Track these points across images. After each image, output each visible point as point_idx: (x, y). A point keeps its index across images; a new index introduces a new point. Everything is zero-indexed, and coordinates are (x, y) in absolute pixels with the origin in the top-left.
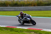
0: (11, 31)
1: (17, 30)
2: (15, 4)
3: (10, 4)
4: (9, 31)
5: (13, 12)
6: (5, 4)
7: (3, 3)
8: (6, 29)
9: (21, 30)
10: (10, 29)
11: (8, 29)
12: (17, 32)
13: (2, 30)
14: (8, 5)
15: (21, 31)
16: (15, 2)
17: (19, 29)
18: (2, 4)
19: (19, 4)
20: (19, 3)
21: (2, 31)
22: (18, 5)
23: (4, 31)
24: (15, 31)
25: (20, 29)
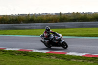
0: (25, 56)
1: (32, 54)
4: (22, 56)
5: (27, 30)
8: (18, 53)
14: (21, 22)
16: (30, 18)
17: (35, 53)
18: (13, 20)
22: (34, 22)
23: (16, 56)
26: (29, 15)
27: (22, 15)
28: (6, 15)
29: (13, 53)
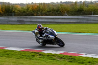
0: (71, 62)
1: (81, 60)
2: (77, 10)
3: (69, 11)
4: (67, 62)
6: (59, 10)
7: (55, 8)
8: (61, 58)
9: (91, 61)
10: (69, 59)
11: (64, 58)
12: (82, 63)
13: (54, 60)
14: (65, 13)
15: (89, 62)
16: (78, 7)
17: (85, 59)
18: (53, 10)
19: (85, 11)
20: (85, 8)
21: (55, 62)
22: (84, 13)
23: (58, 62)
24: (79, 62)
25: (88, 58)
26: (76, 3)
27: (66, 2)
28: (44, 3)
29: (54, 57)
